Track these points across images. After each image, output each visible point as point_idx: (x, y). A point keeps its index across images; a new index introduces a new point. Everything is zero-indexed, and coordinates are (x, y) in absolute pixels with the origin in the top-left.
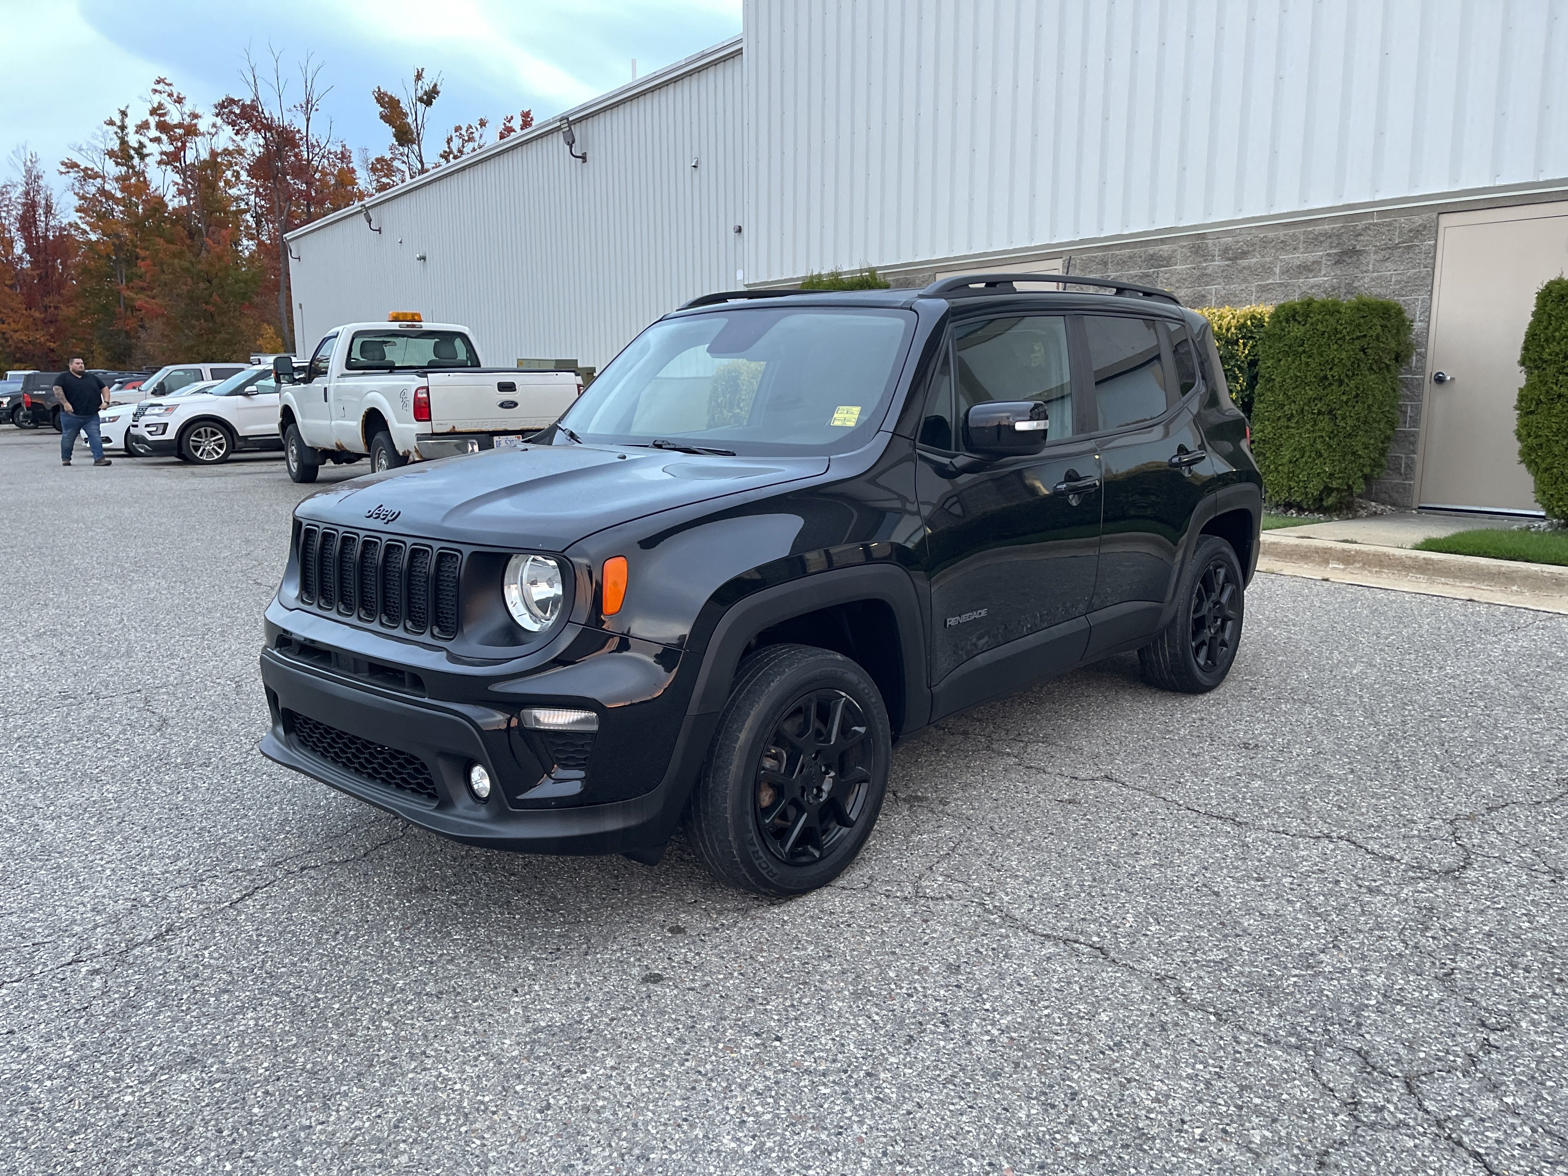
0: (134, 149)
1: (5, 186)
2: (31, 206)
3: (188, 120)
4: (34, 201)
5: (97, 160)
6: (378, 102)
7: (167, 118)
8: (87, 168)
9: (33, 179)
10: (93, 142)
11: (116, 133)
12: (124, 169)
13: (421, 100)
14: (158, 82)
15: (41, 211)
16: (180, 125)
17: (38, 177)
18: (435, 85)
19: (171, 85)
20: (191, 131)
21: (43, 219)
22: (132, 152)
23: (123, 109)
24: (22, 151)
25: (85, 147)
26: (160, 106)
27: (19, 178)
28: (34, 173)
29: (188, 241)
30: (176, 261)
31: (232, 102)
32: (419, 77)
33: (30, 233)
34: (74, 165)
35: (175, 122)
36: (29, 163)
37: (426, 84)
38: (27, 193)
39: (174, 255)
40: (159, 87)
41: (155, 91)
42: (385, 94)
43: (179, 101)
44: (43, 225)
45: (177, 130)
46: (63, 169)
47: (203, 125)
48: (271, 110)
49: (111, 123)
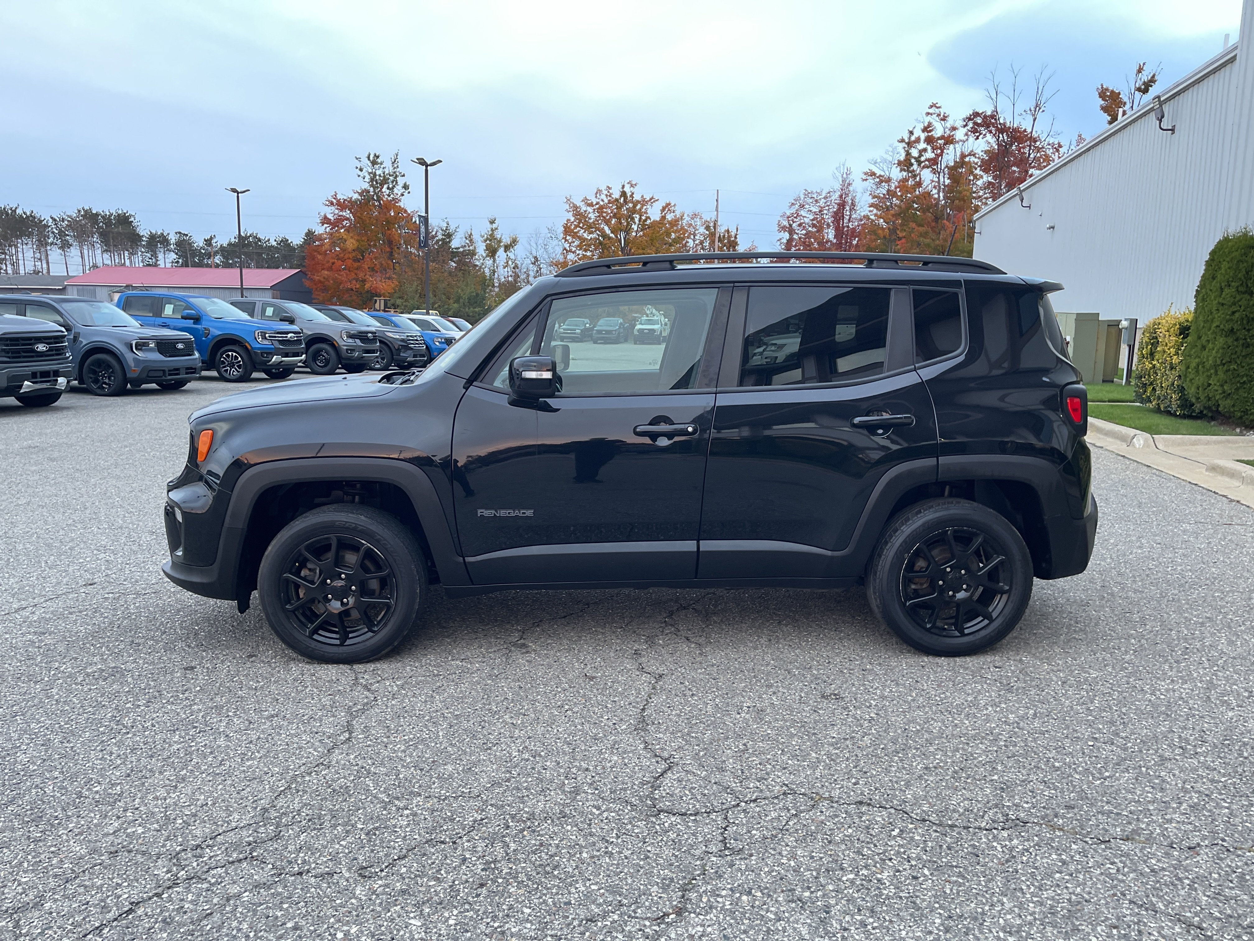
0: (915, 158)
1: (829, 193)
2: (842, 205)
3: (948, 132)
4: (844, 202)
5: (885, 169)
6: (1100, 97)
7: (933, 133)
8: (880, 176)
9: (846, 185)
10: (886, 156)
11: (904, 148)
12: (905, 174)
13: (1139, 90)
14: (931, 107)
15: (848, 208)
16: (942, 137)
17: (849, 184)
18: (1154, 76)
19: (939, 107)
20: (949, 140)
21: (848, 213)
22: (913, 161)
23: (911, 129)
24: (842, 167)
25: (879, 160)
26: (930, 125)
27: (837, 186)
28: (847, 182)
29: (933, 224)
30: (921, 239)
31: (976, 114)
32: (1140, 71)
33: (839, 224)
34: (873, 174)
35: (939, 135)
36: (845, 176)
37: (1145, 76)
38: (841, 196)
39: (921, 235)
40: (931, 111)
41: (928, 114)
42: (1107, 89)
43: (944, 119)
44: (848, 217)
45: (939, 141)
46: (864, 177)
47: (960, 134)
48: (1006, 118)
49: (902, 141)
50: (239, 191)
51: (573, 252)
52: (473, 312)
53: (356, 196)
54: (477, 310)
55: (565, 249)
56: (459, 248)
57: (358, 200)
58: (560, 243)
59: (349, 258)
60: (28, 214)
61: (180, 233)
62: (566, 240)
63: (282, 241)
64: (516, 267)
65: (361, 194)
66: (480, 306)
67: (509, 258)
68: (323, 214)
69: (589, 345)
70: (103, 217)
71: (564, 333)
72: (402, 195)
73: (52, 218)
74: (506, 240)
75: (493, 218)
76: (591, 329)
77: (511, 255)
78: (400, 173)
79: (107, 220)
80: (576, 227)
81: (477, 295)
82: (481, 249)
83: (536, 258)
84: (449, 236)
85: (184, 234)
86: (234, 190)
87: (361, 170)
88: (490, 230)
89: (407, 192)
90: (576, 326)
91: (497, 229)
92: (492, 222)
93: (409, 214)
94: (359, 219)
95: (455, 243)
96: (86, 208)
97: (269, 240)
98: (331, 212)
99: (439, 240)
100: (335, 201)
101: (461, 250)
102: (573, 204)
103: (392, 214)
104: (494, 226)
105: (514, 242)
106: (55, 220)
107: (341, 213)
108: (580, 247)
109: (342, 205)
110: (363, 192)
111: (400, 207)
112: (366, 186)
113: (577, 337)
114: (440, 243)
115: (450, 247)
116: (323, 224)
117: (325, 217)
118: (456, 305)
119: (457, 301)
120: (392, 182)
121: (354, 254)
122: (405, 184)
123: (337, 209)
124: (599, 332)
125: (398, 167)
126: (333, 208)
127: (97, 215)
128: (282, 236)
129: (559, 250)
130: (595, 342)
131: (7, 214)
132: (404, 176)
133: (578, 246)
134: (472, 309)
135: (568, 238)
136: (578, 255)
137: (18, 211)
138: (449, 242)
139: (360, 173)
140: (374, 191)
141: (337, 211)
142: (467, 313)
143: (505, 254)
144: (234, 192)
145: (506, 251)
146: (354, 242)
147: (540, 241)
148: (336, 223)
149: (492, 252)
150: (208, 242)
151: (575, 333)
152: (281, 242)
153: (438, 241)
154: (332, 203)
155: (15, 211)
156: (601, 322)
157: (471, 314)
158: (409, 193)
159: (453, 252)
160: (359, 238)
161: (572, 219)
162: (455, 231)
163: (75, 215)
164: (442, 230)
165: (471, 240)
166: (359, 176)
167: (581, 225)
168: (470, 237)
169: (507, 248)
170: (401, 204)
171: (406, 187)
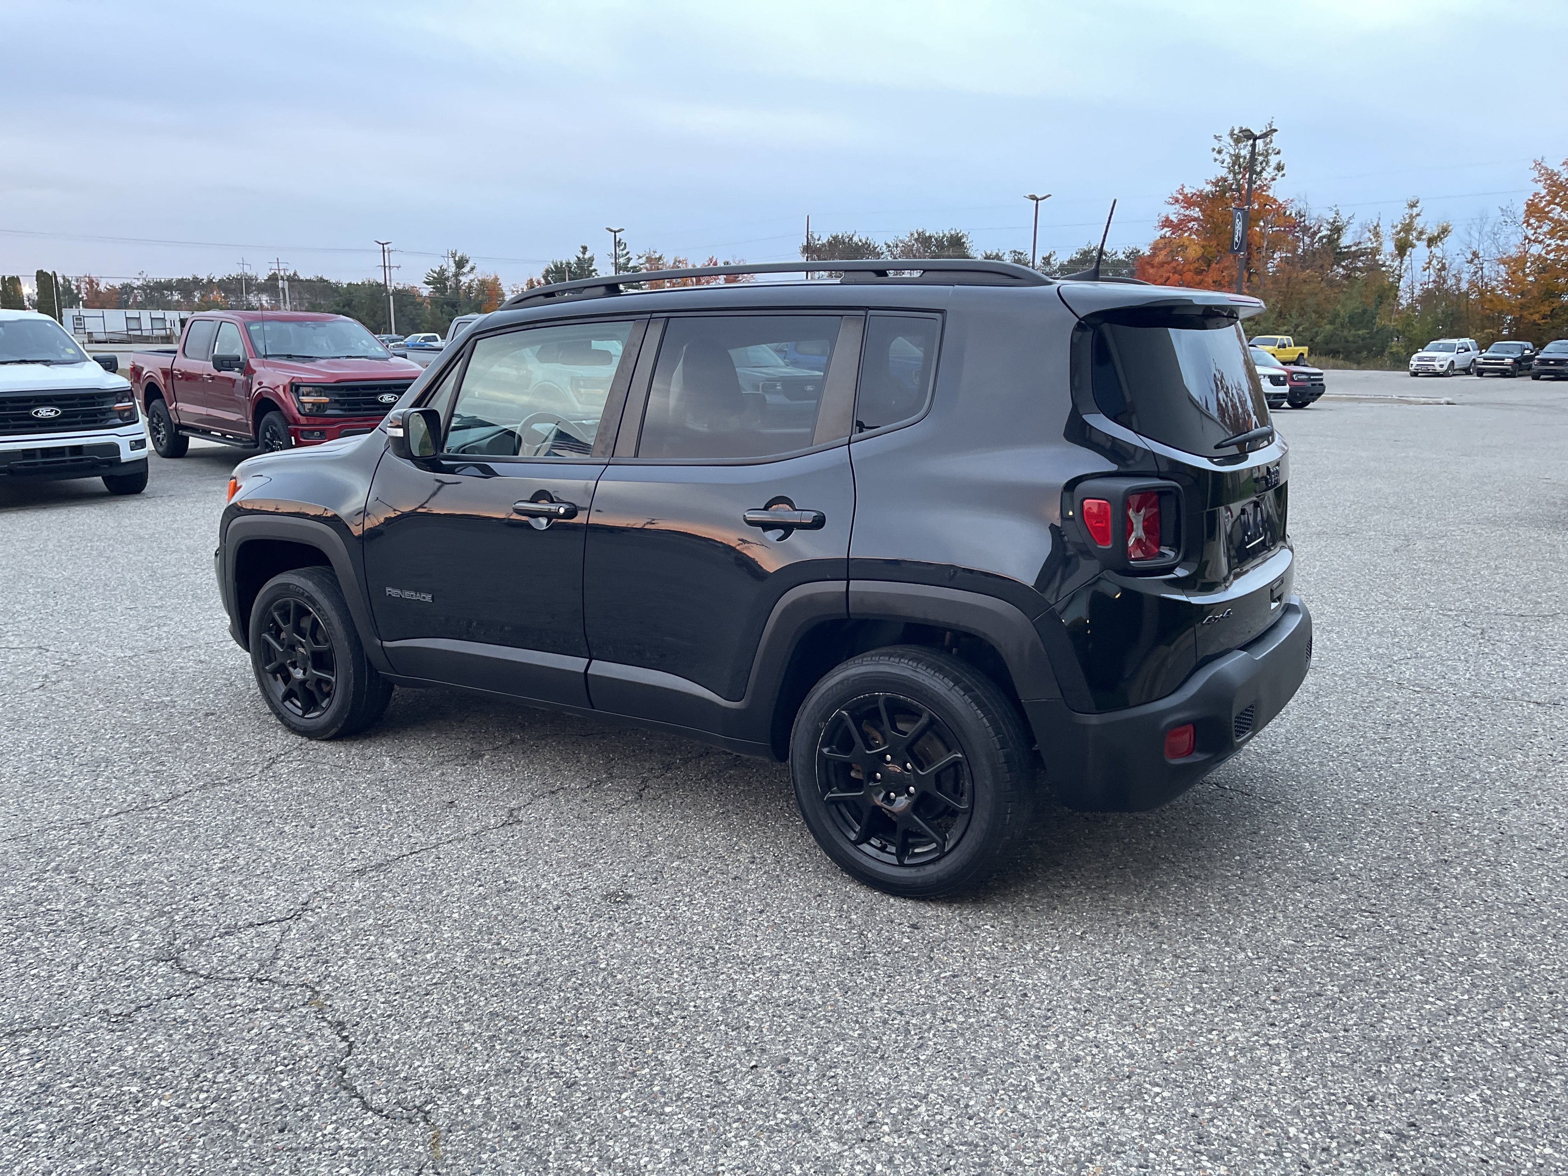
50: (1039, 197)
51: (1540, 242)
52: (1354, 336)
53: (1209, 188)
54: (1360, 332)
55: (1526, 238)
56: (1350, 247)
57: (1212, 192)
58: (1520, 230)
59: (1190, 270)
60: (864, 241)
61: (1015, 252)
62: (1529, 225)
63: (1132, 253)
64: (1443, 268)
65: (1216, 184)
66: (1366, 327)
67: (1432, 256)
68: (1164, 214)
69: (1526, 382)
70: (936, 239)
71: (1484, 364)
72: (1273, 179)
73: (886, 244)
74: (1432, 230)
75: (1414, 200)
76: (1532, 358)
77: (1437, 251)
78: (1274, 150)
79: (940, 243)
80: (1549, 203)
81: (1365, 312)
82: (1389, 247)
83: (1475, 255)
84: (1337, 230)
85: (1019, 253)
86: (1033, 198)
87: (1220, 152)
88: (1406, 216)
89: (1280, 174)
90: (1508, 352)
91: (1418, 215)
92: (1413, 206)
93: (1280, 205)
94: (1208, 216)
95: (1345, 241)
96: (920, 230)
97: (1116, 253)
98: (1174, 213)
99: (1324, 237)
100: (1181, 197)
101: (1353, 249)
102: (1546, 169)
103: (1256, 207)
104: (1415, 211)
105: (1445, 231)
106: (889, 246)
107: (1187, 213)
108: (1552, 234)
109: (1189, 202)
110: (1218, 181)
111: (1268, 196)
112: (1223, 172)
113: (1507, 370)
114: (1324, 240)
115: (1338, 246)
116: (1164, 226)
117: (1167, 219)
118: (1328, 327)
119: (1331, 322)
120: (1261, 163)
121: (1196, 265)
122: (1279, 164)
123: (1183, 207)
124: (1544, 362)
125: (1271, 141)
126: (1177, 206)
127: (930, 237)
128: (1132, 246)
129: (1518, 239)
130: (1536, 377)
131: (844, 243)
132: (1278, 153)
133: (1548, 233)
134: (1353, 332)
135: (1532, 221)
136: (1549, 245)
137: (855, 239)
138: (1338, 238)
139: (1217, 156)
140: (1235, 178)
141: (1182, 211)
142: (1345, 338)
143: (1427, 251)
144: (1033, 199)
145: (1429, 246)
146: (1198, 249)
147: (1487, 228)
148: (1177, 227)
149: (1402, 248)
150: (1047, 260)
151: (1502, 364)
152: (1130, 254)
153: (1321, 239)
154: (1177, 201)
155: (851, 239)
156: (1550, 347)
157: (1351, 339)
158: (1283, 175)
159: (1341, 253)
160: (1205, 243)
161: (1544, 192)
162: (1348, 222)
163: (907, 239)
164: (1328, 223)
165: (1377, 233)
166: (1216, 160)
167: (1557, 200)
168: (1375, 228)
169: (1431, 242)
170: (1270, 193)
171: (1279, 168)
